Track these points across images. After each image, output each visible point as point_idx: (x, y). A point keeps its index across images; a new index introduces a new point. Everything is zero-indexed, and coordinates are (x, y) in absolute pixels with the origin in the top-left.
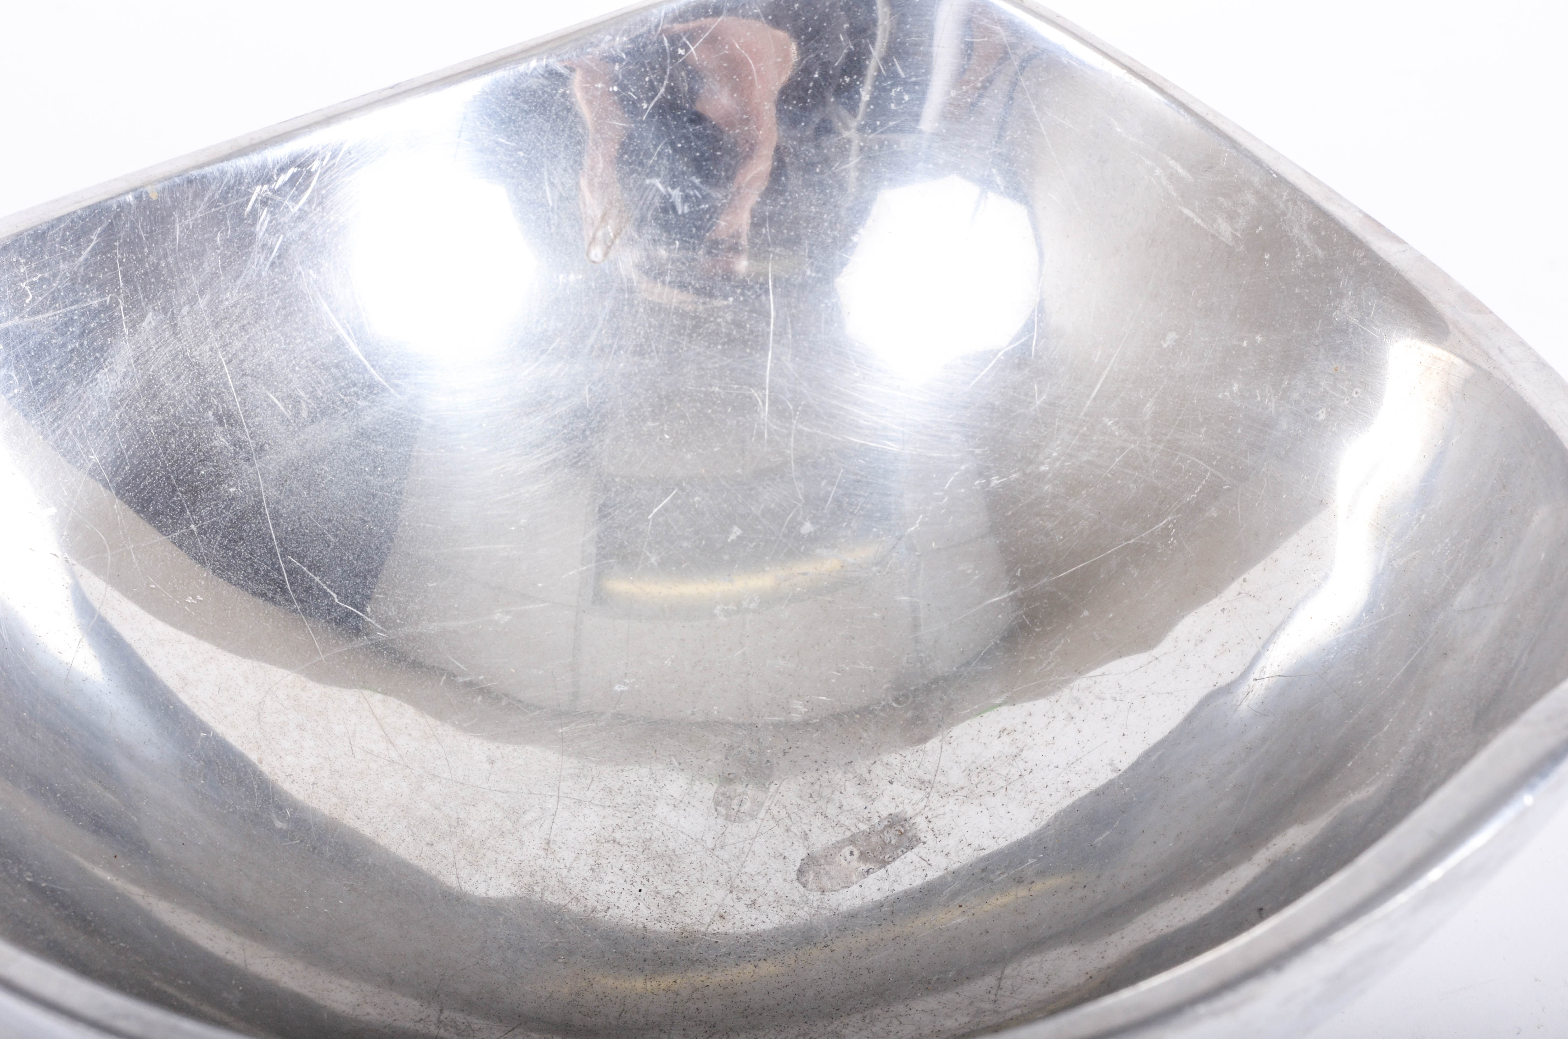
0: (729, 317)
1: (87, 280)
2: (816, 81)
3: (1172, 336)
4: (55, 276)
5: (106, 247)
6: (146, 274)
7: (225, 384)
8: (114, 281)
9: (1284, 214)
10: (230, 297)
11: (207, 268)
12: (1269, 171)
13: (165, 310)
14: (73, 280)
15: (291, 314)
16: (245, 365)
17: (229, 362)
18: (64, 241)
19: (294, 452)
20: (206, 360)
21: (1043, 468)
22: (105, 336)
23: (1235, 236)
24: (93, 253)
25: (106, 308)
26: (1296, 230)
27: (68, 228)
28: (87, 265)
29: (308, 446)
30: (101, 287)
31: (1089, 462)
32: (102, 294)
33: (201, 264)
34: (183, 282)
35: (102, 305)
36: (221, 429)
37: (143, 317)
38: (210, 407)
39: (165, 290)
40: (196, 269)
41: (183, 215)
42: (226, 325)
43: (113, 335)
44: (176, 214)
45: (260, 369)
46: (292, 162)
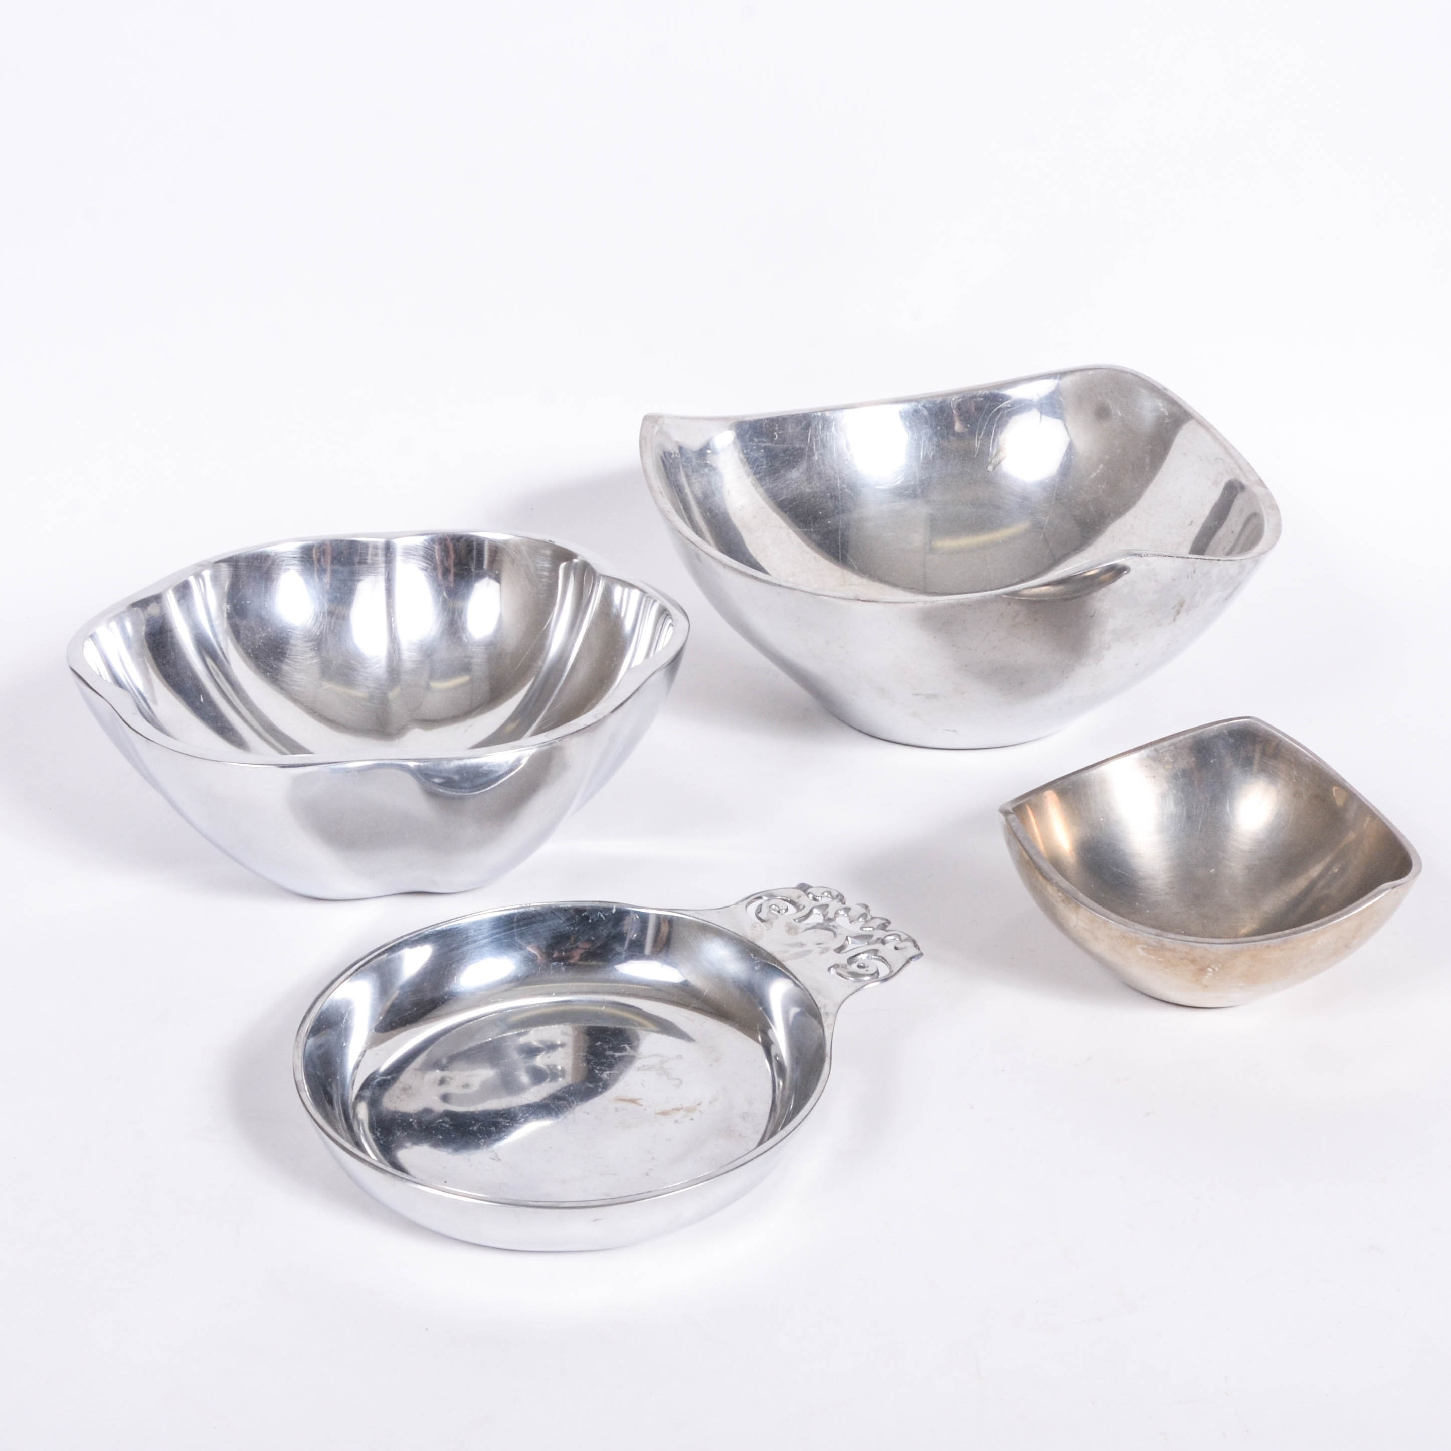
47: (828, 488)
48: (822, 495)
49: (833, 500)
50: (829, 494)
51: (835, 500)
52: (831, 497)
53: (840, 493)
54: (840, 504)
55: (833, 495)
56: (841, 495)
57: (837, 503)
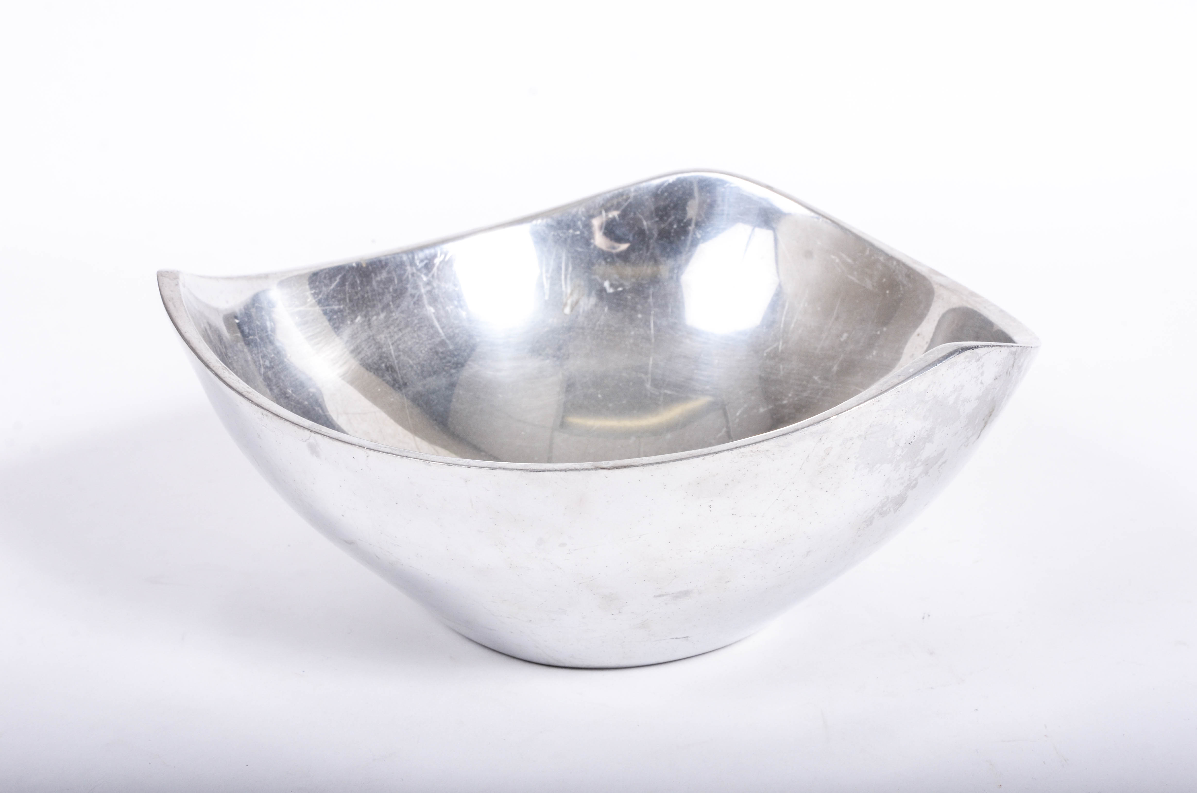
0: (631, 341)
1: (333, 297)
2: (675, 229)
3: (845, 335)
4: (320, 292)
5: (342, 283)
6: (358, 299)
7: (390, 354)
8: (344, 299)
9: (894, 271)
10: (396, 315)
11: (385, 301)
12: (887, 255)
13: (365, 316)
14: (328, 296)
15: (421, 327)
16: (400, 347)
17: (393, 344)
18: (325, 278)
19: (421, 388)
20: (382, 342)
21: (785, 402)
22: (340, 323)
23: (873, 286)
24: (337, 286)
25: (340, 311)
26: (900, 277)
27: (326, 273)
28: (334, 290)
29: (427, 387)
30: (339, 301)
31: (806, 397)
32: (340, 304)
33: (383, 298)
34: (374, 306)
35: (339, 309)
36: (388, 373)
37: (356, 317)
38: (383, 362)
39: (366, 307)
40: (380, 300)
41: (376, 275)
42: (392, 327)
43: (343, 323)
44: (373, 275)
45: (406, 349)
46: (426, 258)
47: (381, 358)
48: (376, 366)
49: (390, 372)
50: (383, 365)
51: (392, 371)
52: (387, 368)
53: (396, 362)
54: (400, 376)
55: (388, 365)
56: (398, 363)
57: (395, 376)
